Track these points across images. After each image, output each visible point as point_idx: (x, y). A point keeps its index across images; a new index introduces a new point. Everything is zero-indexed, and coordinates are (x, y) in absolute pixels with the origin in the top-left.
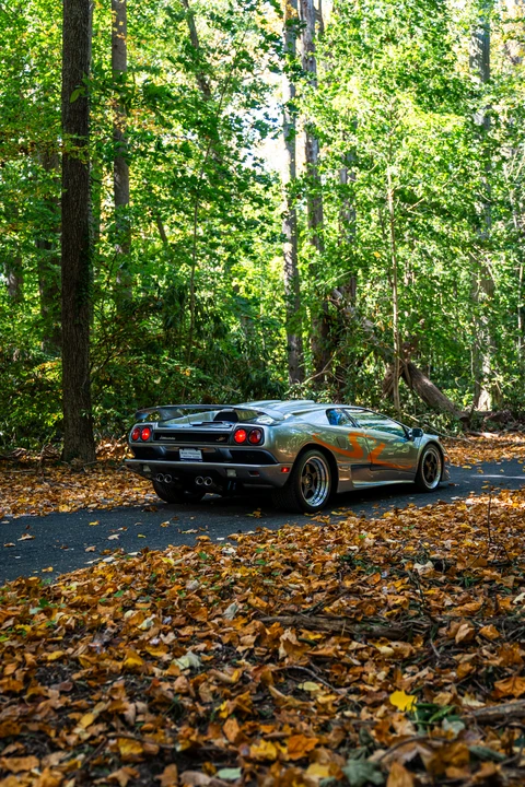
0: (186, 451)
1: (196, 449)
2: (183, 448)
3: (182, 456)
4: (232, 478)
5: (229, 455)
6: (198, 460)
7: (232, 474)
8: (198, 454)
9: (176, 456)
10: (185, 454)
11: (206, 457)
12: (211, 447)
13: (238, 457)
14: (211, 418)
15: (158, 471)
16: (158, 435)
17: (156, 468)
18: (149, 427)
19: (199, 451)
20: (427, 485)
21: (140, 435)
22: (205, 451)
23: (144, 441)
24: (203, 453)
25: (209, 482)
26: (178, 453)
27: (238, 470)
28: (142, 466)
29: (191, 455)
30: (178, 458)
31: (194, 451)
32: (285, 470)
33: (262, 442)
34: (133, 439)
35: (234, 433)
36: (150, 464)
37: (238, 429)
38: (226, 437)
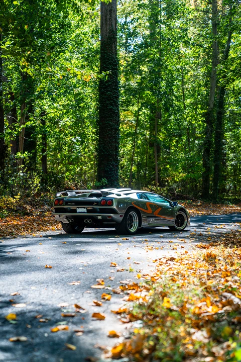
0: (79, 209)
1: (84, 208)
2: (78, 208)
3: (78, 211)
4: (100, 220)
5: (98, 210)
6: (85, 213)
7: (100, 218)
8: (85, 210)
9: (75, 211)
10: (79, 210)
11: (88, 211)
12: (90, 208)
13: (102, 211)
14: (88, 196)
15: (67, 218)
16: (67, 203)
17: (66, 216)
18: (63, 199)
19: (86, 209)
20: (177, 228)
21: (59, 202)
22: (88, 208)
23: (60, 205)
24: (87, 210)
25: (90, 221)
26: (76, 210)
27: (102, 216)
28: (60, 216)
29: (81, 210)
30: (76, 212)
31: (83, 209)
32: (121, 216)
33: (112, 205)
34: (55, 205)
35: (101, 201)
36: (64, 215)
37: (102, 199)
38: (97, 203)
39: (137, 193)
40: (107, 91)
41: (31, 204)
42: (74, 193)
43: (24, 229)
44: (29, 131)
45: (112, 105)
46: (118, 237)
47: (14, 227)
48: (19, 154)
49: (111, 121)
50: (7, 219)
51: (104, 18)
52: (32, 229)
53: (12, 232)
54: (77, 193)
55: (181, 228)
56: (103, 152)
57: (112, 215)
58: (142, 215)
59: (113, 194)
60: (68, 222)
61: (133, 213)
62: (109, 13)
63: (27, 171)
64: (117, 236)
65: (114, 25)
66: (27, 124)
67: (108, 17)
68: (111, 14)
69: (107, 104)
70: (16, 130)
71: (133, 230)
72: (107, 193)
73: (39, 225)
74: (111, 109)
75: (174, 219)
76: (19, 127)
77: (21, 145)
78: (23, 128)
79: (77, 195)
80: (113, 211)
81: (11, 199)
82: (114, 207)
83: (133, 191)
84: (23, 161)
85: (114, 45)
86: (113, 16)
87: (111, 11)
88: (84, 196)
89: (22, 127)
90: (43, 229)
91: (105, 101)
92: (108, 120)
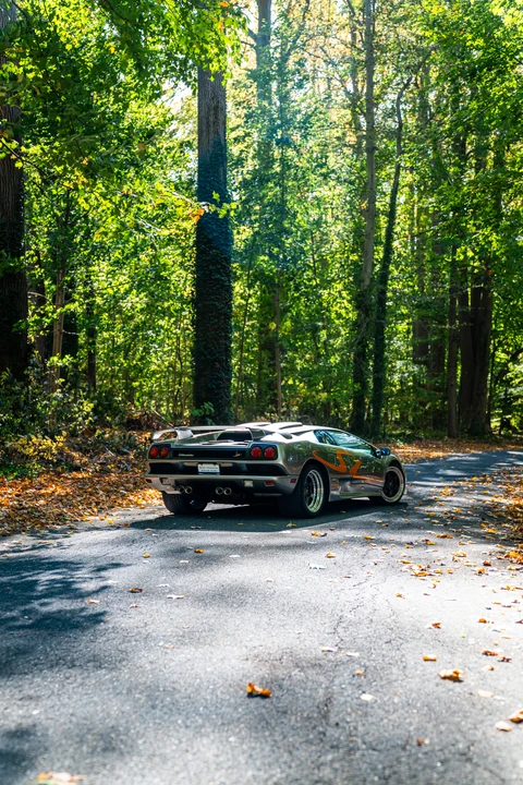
0: (204, 465)
1: (215, 464)
2: (202, 463)
3: (200, 470)
4: (249, 488)
5: (245, 468)
6: (215, 473)
7: (248, 484)
8: (216, 468)
9: (194, 470)
10: (202, 468)
11: (224, 471)
12: (228, 463)
13: (252, 470)
14: (216, 438)
15: (177, 484)
16: (176, 453)
17: (176, 481)
18: (167, 446)
19: (217, 466)
20: (387, 499)
21: (159, 452)
22: (223, 465)
23: (163, 458)
24: (221, 468)
25: (228, 492)
26: (196, 468)
27: (254, 481)
28: (161, 480)
29: (209, 469)
30: (196, 472)
31: (212, 466)
32: (293, 481)
33: (276, 457)
34: (152, 457)
35: (250, 450)
36: (172, 478)
37: (254, 446)
38: (243, 454)
39: (315, 431)
40: (211, 248)
41: (80, 450)
42: (189, 433)
43: (82, 504)
44: (69, 321)
45: (219, 273)
46: (293, 527)
47: (61, 501)
48: (55, 359)
49: (218, 300)
50: (41, 479)
51: (204, 121)
52: (97, 504)
53: (61, 514)
54: (194, 432)
55: (395, 499)
56: (205, 356)
57: (275, 478)
58: (330, 476)
59: (271, 433)
60: (178, 492)
61: (313, 473)
62: (212, 112)
63: (70, 389)
64: (290, 525)
65: (221, 133)
66: (67, 307)
67: (211, 119)
68: (216, 114)
69: (211, 271)
70: (48, 318)
71: (314, 508)
72: (262, 433)
73: (108, 493)
74: (218, 280)
75: (381, 482)
76: (53, 312)
77: (58, 343)
78: (61, 314)
79: (195, 436)
80: (277, 471)
81: (49, 442)
82: (280, 461)
83: (305, 428)
84: (63, 372)
85: (221, 169)
86: (221, 117)
87: (216, 108)
88: (210, 438)
89: (58, 311)
90: (120, 505)
91: (208, 267)
92: (213, 300)
